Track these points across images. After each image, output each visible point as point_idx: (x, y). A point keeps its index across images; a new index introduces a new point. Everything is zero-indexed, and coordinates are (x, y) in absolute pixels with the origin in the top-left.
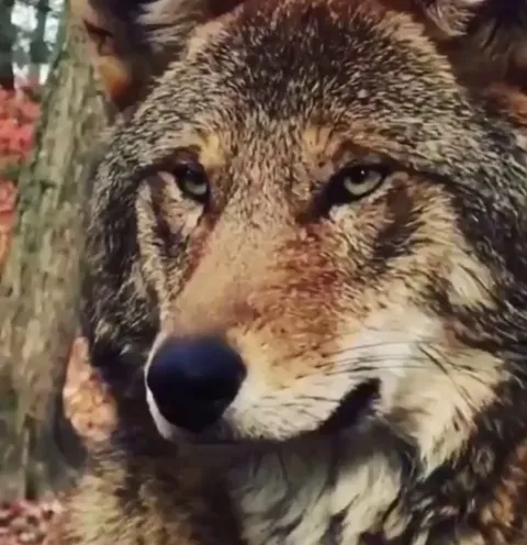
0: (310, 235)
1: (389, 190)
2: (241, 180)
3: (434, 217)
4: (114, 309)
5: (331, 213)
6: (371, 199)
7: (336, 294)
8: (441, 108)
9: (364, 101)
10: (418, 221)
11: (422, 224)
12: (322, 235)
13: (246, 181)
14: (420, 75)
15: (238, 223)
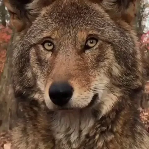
0: (81, 57)
1: (99, 46)
2: (63, 44)
3: (109, 52)
4: (21, 82)
5: (85, 52)
6: (94, 48)
7: (89, 72)
8: (108, 25)
9: (90, 24)
10: (105, 53)
11: (107, 54)
12: (84, 57)
13: (64, 44)
14: (102, 18)
15: (64, 55)
